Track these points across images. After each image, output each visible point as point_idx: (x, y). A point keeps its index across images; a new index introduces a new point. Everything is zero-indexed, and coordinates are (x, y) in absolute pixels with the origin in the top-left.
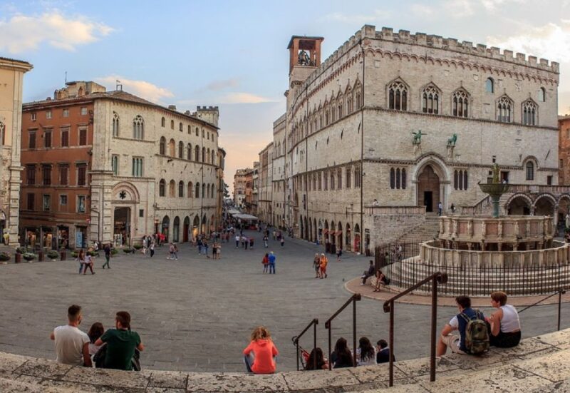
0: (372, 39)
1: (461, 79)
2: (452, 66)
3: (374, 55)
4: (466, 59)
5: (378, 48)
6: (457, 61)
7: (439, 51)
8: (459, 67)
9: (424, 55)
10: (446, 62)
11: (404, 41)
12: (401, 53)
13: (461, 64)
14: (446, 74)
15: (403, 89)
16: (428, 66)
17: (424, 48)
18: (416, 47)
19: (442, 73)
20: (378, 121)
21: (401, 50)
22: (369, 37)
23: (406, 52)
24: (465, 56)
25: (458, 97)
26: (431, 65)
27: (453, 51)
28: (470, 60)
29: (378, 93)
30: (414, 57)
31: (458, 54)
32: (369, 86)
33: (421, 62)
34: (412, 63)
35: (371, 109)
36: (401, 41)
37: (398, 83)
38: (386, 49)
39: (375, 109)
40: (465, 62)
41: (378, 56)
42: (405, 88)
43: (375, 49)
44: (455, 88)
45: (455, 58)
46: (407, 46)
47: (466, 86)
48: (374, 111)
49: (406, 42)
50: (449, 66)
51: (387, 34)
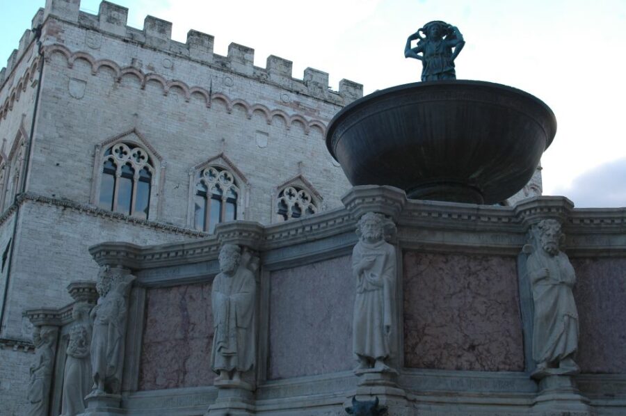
0: (70, 23)
1: (300, 157)
2: (278, 122)
3: (70, 66)
4: (312, 111)
5: (82, 48)
6: (290, 112)
7: (246, 81)
8: (296, 130)
9: (205, 86)
10: (260, 110)
11: (155, 44)
12: (145, 71)
13: (299, 121)
14: (262, 141)
15: (144, 163)
16: (216, 113)
17: (205, 69)
18: (185, 63)
19: (250, 138)
20: (60, 237)
21: (145, 63)
22: (61, 16)
23: (160, 70)
24: (309, 102)
25: (290, 203)
26: (224, 114)
27: (278, 87)
28: (323, 114)
29: (70, 162)
30: (178, 87)
31: (294, 97)
32: (47, 140)
33: (198, 103)
34: (174, 101)
35: (41, 200)
36: (148, 43)
37: (132, 146)
38: (105, 56)
39: (55, 202)
40: (309, 118)
41: (81, 69)
42: (150, 161)
43: (74, 49)
44: (283, 179)
45: (284, 103)
46: (162, 56)
47: (310, 176)
48: (54, 209)
49: (162, 46)
50: (269, 123)
51: (110, 20)
